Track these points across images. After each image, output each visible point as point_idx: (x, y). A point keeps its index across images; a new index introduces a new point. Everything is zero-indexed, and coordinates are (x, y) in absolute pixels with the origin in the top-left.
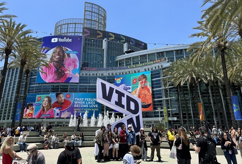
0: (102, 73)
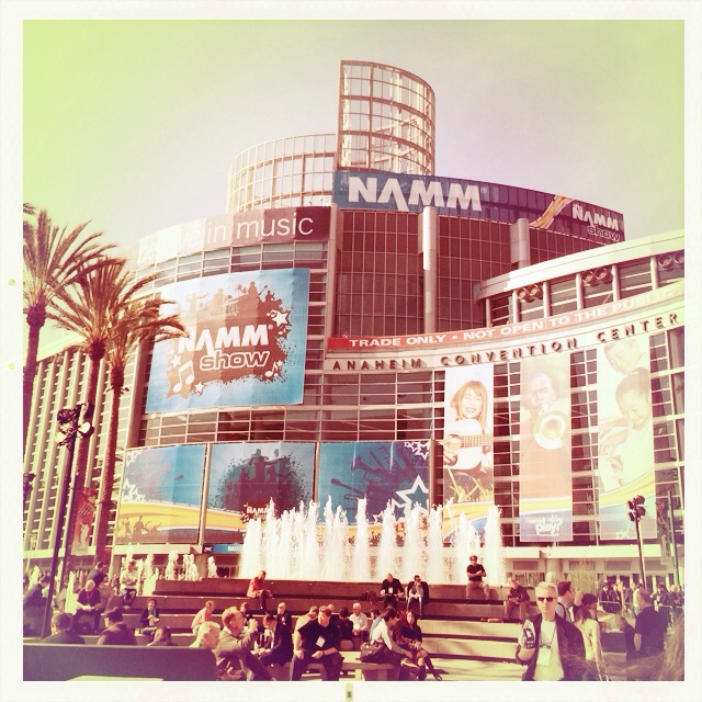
0: (416, 360)
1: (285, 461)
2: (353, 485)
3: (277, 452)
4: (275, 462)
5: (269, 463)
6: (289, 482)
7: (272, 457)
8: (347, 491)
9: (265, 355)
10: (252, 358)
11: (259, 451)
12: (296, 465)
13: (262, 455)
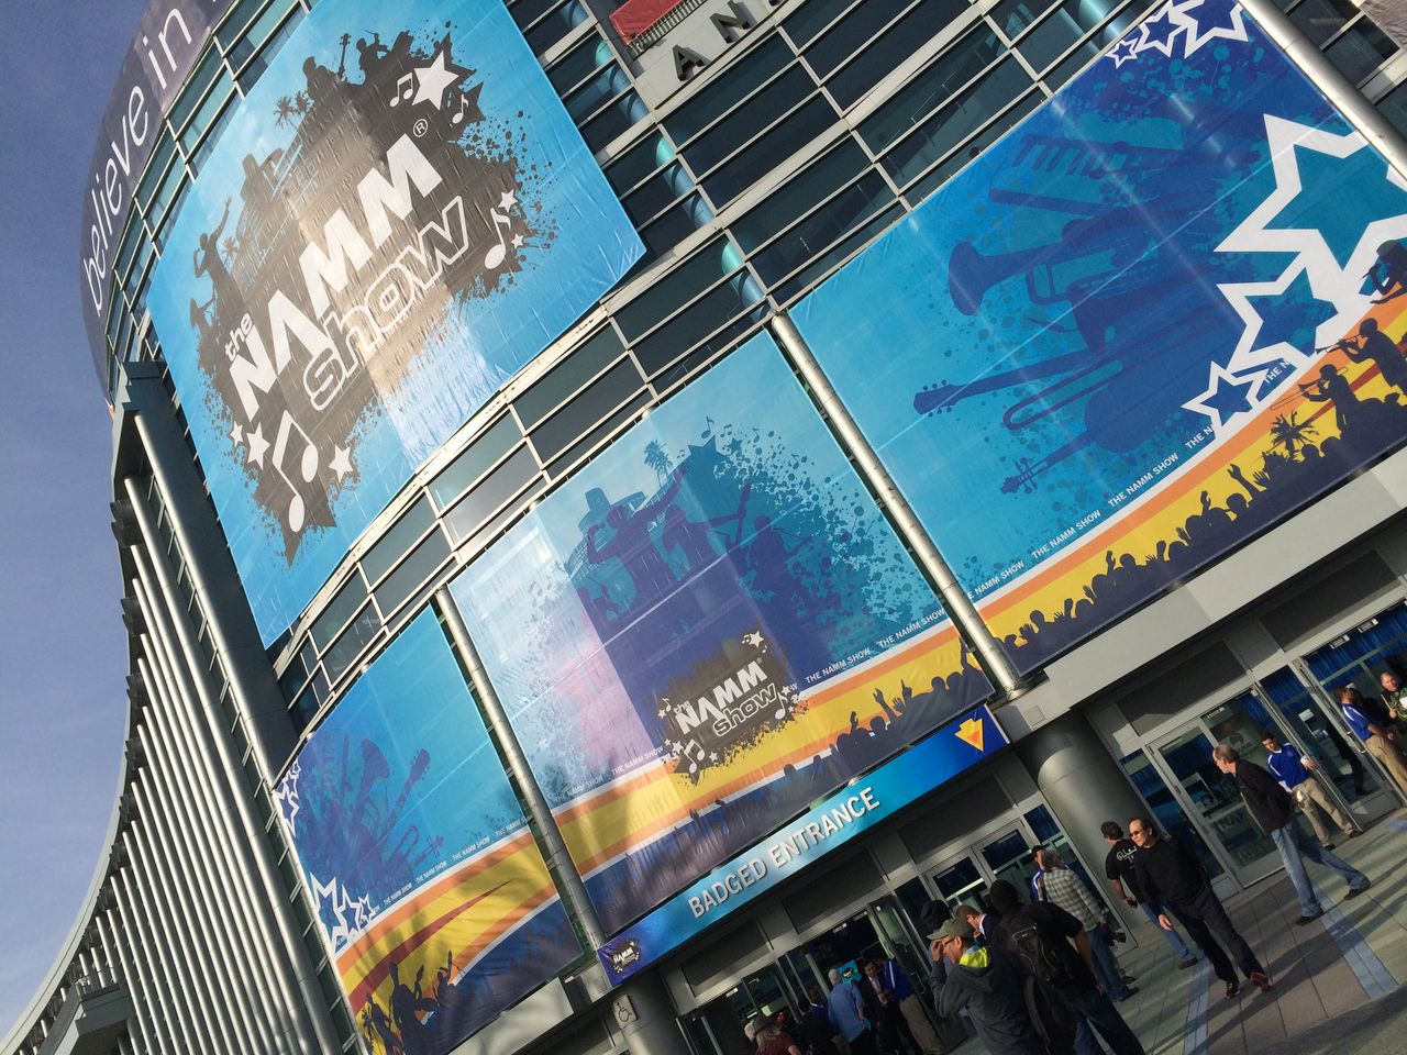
1: (702, 461)
2: (1008, 358)
3: (654, 455)
4: (670, 492)
5: (651, 512)
6: (763, 521)
7: (650, 484)
8: (1005, 398)
9: (453, 213)
10: (422, 257)
11: (595, 496)
12: (748, 450)
13: (614, 497)
